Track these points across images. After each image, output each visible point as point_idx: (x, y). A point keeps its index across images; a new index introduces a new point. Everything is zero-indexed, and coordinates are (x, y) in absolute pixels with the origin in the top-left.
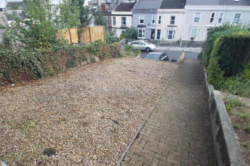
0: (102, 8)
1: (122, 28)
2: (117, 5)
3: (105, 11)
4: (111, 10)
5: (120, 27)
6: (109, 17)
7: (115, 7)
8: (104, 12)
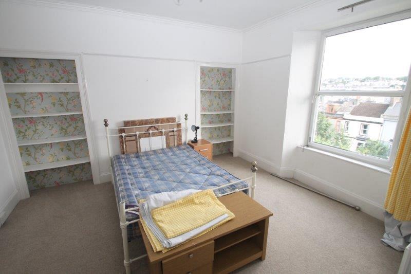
0: (329, 108)
1: (358, 139)
2: (355, 105)
3: (333, 112)
4: (343, 111)
5: (355, 137)
6: (338, 121)
7: (351, 109)
8: (332, 114)
